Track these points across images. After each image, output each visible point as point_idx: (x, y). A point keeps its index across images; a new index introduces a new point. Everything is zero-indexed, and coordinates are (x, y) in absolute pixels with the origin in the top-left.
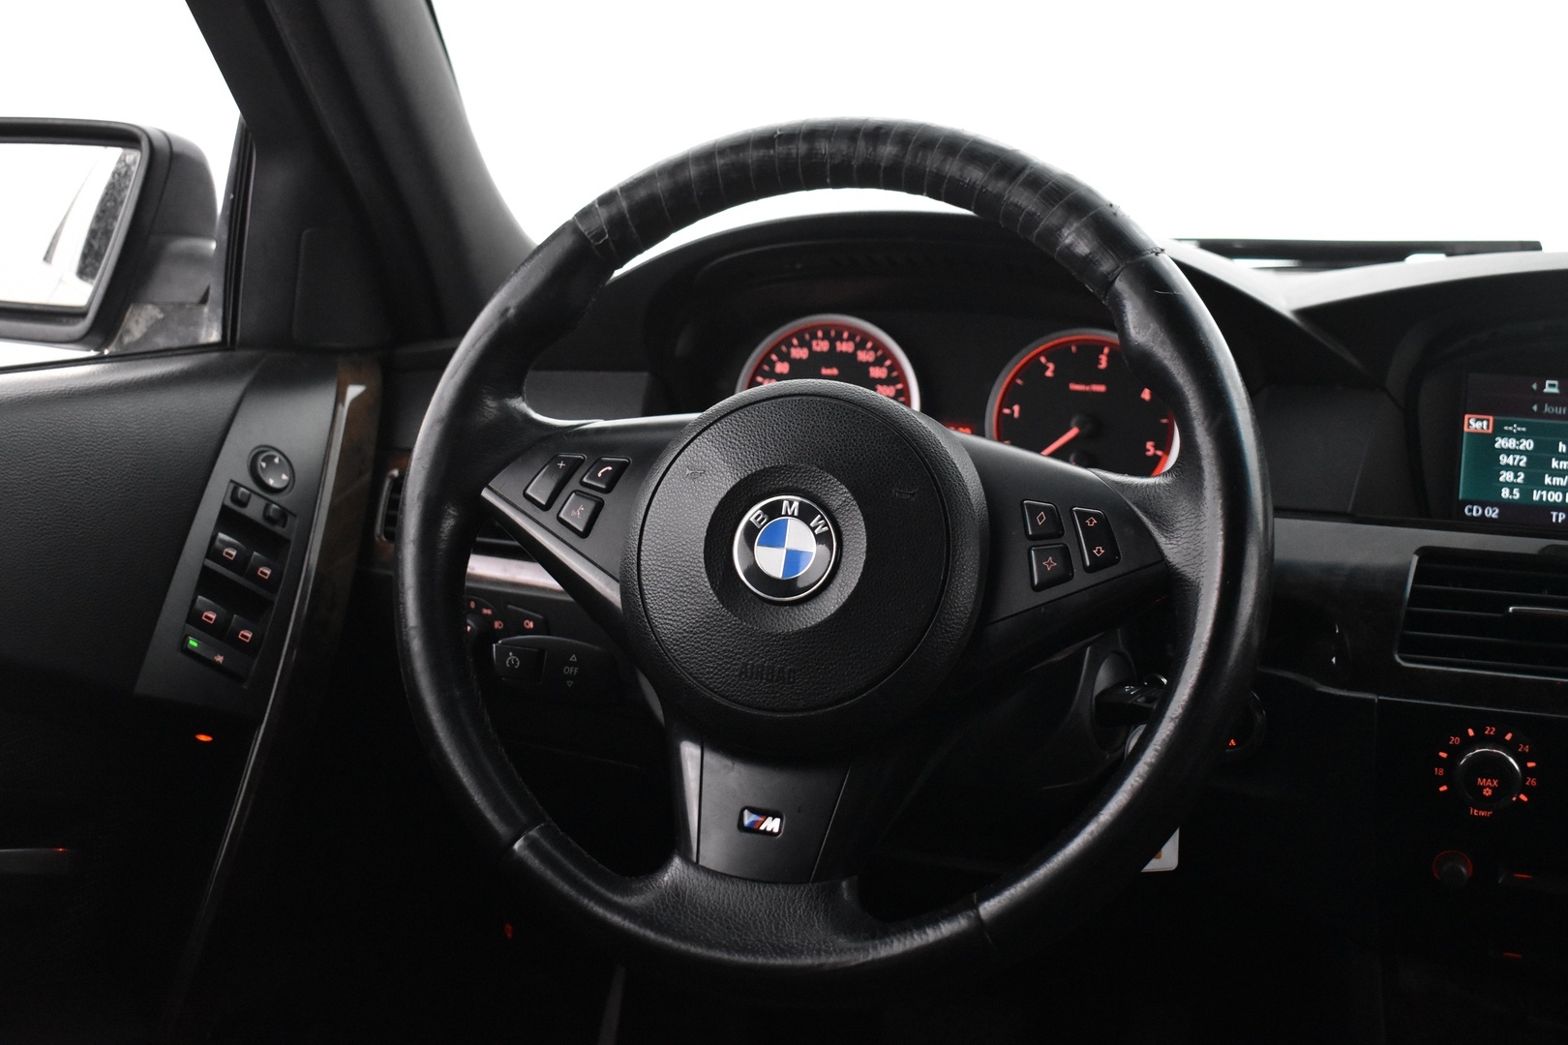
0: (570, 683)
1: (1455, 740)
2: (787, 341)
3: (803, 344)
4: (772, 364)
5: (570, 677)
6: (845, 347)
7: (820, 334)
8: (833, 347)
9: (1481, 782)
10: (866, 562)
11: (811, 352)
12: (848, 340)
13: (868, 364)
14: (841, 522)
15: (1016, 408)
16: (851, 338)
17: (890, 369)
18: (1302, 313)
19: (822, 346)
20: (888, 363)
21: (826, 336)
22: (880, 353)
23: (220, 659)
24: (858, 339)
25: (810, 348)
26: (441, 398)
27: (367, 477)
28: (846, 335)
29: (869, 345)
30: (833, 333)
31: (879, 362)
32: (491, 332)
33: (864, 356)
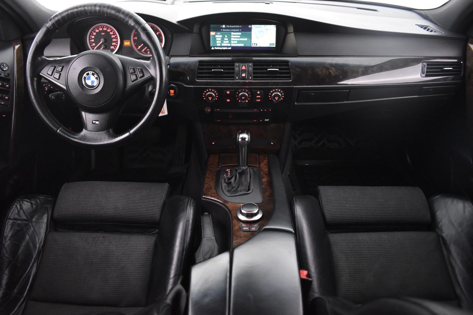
0: (64, 100)
1: (205, 92)
2: (94, 29)
3: (97, 29)
4: (93, 33)
5: (64, 99)
6: (105, 29)
7: (100, 27)
8: (103, 29)
9: (209, 98)
10: (104, 81)
11: (99, 31)
12: (105, 28)
13: (109, 32)
14: (99, 75)
15: (136, 38)
16: (106, 27)
17: (114, 32)
18: (179, 22)
19: (101, 29)
20: (113, 31)
21: (101, 27)
22: (111, 30)
23: (3, 103)
24: (107, 27)
25: (99, 30)
26: (29, 59)
27: (23, 63)
28: (105, 27)
29: (109, 28)
30: (102, 27)
31: (111, 31)
32: (35, 46)
33: (109, 30)
